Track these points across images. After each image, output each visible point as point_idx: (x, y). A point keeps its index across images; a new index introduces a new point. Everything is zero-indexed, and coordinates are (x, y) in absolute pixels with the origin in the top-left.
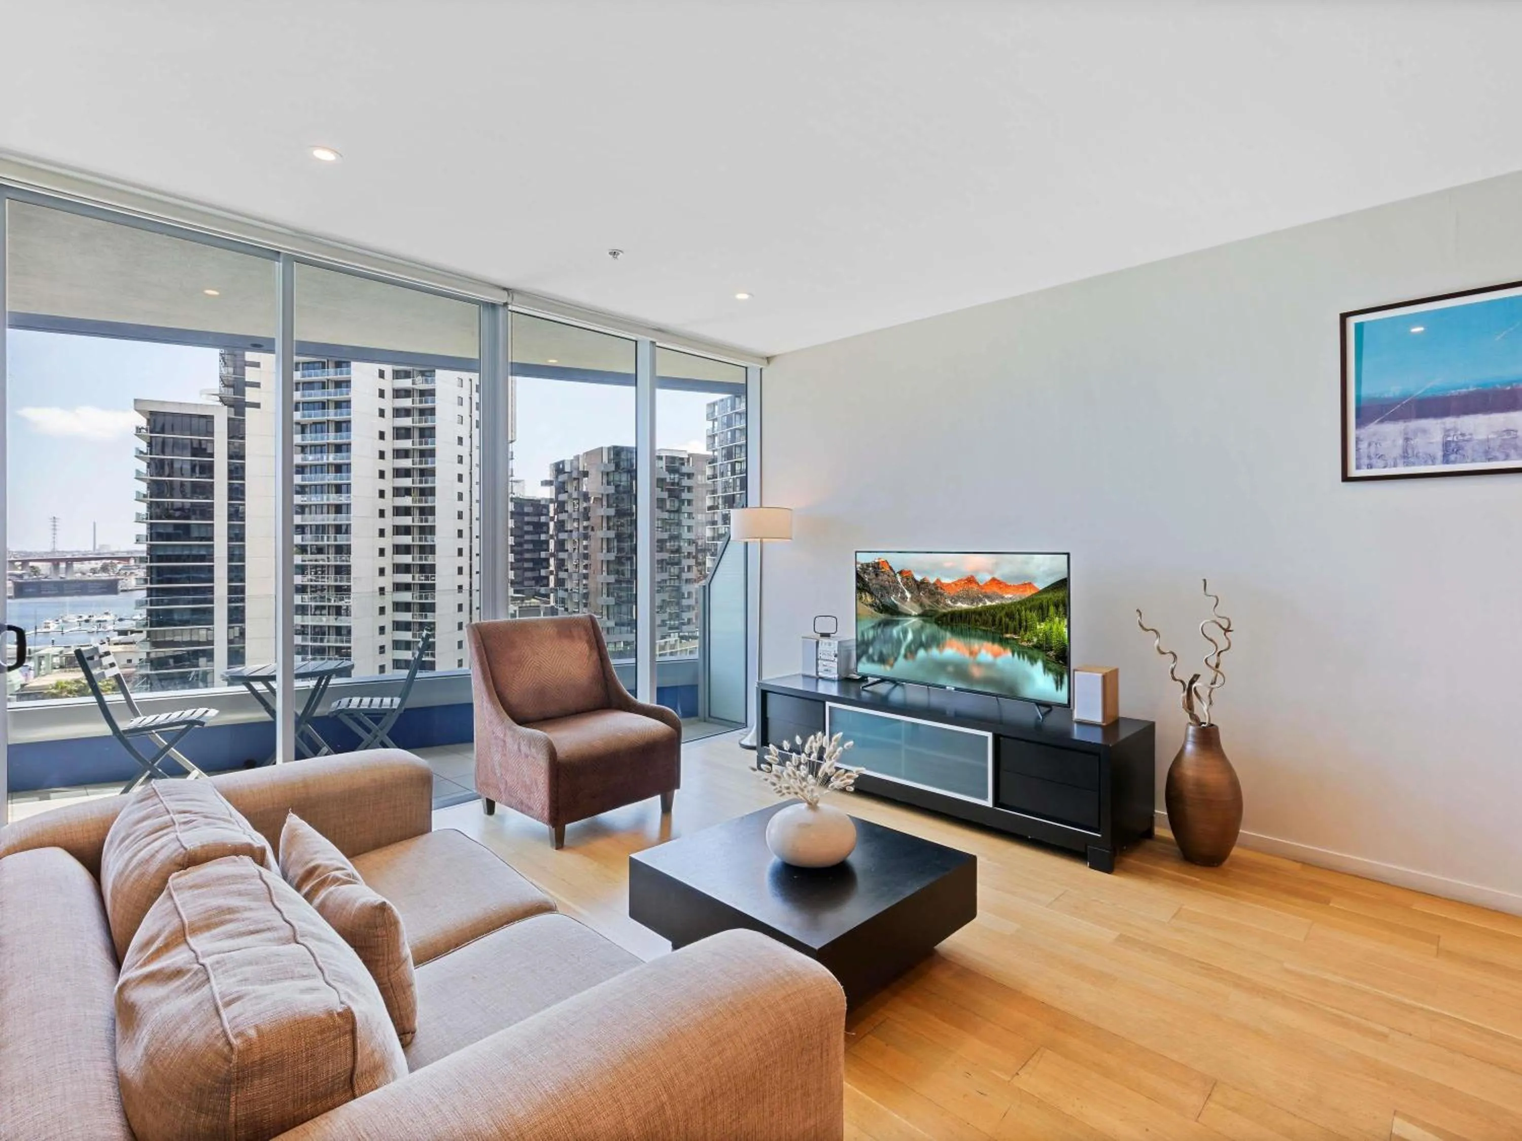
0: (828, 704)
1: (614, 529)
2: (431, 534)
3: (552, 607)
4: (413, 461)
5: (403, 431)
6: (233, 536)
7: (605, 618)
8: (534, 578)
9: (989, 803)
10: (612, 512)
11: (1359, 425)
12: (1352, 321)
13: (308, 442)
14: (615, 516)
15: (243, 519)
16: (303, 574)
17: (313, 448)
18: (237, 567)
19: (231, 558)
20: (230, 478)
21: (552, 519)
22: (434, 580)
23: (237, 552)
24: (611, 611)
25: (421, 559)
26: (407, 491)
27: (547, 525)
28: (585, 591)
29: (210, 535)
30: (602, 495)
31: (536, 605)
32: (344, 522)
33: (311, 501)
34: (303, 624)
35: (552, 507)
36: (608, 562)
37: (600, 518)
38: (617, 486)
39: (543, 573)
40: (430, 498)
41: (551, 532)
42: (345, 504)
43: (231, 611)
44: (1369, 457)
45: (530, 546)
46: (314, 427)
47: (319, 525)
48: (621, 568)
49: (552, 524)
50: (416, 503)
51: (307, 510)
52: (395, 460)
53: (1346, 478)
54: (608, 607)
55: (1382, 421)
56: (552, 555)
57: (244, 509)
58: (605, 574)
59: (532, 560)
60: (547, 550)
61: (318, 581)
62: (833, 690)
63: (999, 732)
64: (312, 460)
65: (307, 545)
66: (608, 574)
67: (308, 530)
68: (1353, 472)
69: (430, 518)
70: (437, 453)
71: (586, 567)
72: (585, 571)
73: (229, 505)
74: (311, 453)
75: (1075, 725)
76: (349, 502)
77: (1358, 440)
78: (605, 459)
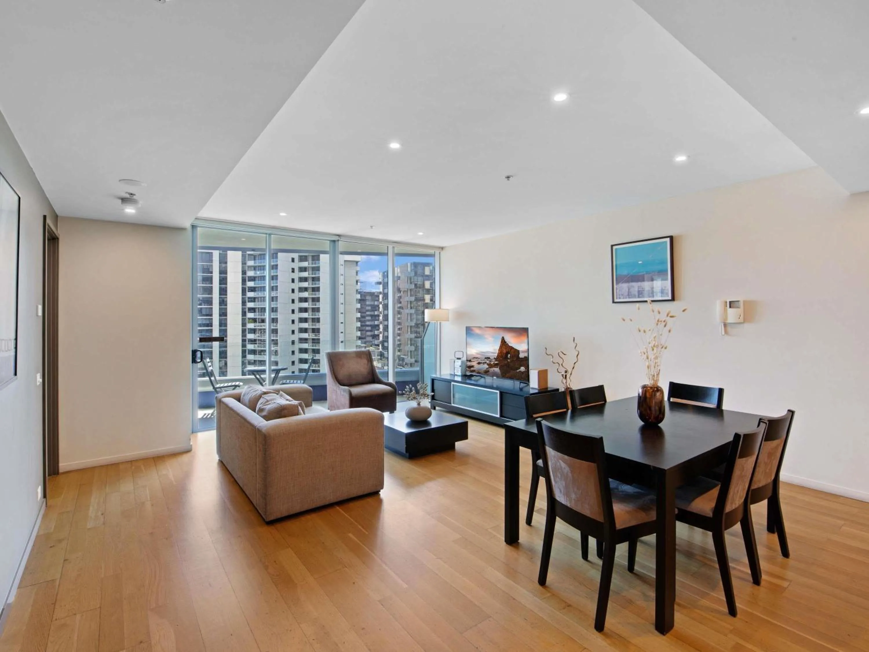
0: (452, 383)
1: (414, 308)
2: (318, 312)
3: (381, 352)
4: (309, 273)
5: (304, 257)
6: (221, 313)
7: (409, 358)
8: (371, 336)
9: (498, 416)
10: (413, 299)
11: (617, 283)
12: (614, 247)
13: (257, 264)
14: (414, 301)
15: (226, 305)
16: (254, 333)
17: (259, 268)
18: (223, 330)
19: (220, 325)
20: (220, 284)
21: (381, 303)
22: (319, 336)
23: (223, 322)
24: (413, 353)
25: (312, 325)
26: (306, 289)
27: (378, 306)
28: (399, 343)
29: (211, 313)
30: (408, 289)
31: (373, 350)
32: (275, 306)
33: (258, 295)
34: (255, 359)
35: (381, 296)
36: (411, 327)
37: (407, 302)
38: (416, 285)
39: (376, 332)
40: (317, 293)
41: (380, 310)
42: (275, 297)
43: (221, 353)
44: (619, 295)
45: (369, 318)
46: (260, 257)
47: (263, 308)
48: (418, 330)
49: (381, 306)
50: (310, 295)
51: (257, 300)
52: (300, 273)
53: (614, 302)
54: (411, 351)
55: (622, 283)
56: (381, 323)
57: (227, 299)
58: (409, 333)
59: (370, 326)
60: (378, 320)
61: (262, 337)
62: (459, 379)
63: (502, 391)
64: (259, 274)
65: (257, 318)
66: (411, 333)
67: (257, 310)
68: (616, 300)
69: (317, 303)
70: (321, 269)
71: (399, 329)
72: (399, 332)
73: (220, 298)
74: (258, 270)
75: (531, 389)
76: (277, 295)
77: (617, 289)
78: (409, 269)
